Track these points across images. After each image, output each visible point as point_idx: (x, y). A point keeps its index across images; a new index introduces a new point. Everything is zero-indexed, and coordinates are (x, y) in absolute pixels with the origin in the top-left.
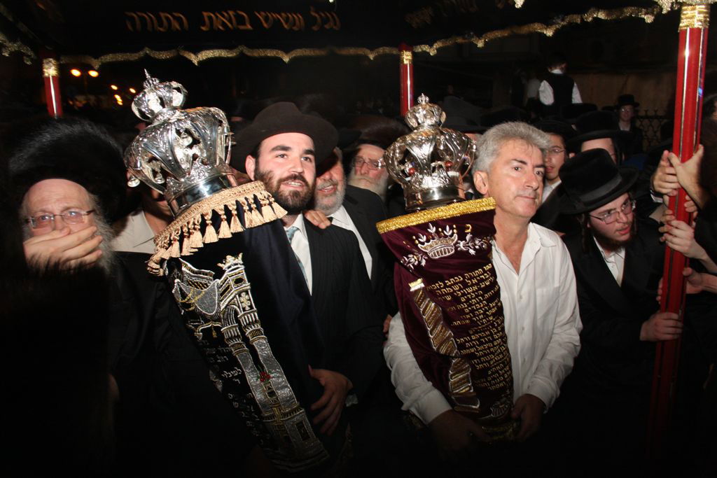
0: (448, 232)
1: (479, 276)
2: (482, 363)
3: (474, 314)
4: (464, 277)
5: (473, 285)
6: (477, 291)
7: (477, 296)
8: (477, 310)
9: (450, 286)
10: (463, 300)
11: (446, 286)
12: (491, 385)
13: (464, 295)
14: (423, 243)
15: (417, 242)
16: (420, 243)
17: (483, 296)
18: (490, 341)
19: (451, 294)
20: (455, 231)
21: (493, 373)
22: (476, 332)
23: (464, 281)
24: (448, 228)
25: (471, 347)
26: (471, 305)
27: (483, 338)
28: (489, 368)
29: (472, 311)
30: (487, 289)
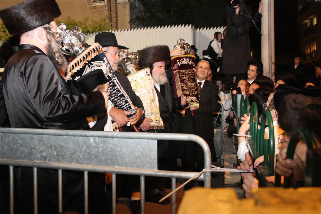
2: (184, 88)
4: (186, 70)
6: (188, 73)
10: (185, 74)
11: (182, 71)
12: (186, 93)
16: (181, 60)
21: (187, 91)
22: (185, 82)
24: (187, 59)
25: (183, 85)
27: (186, 84)
28: (186, 89)
29: (186, 77)
30: (190, 74)
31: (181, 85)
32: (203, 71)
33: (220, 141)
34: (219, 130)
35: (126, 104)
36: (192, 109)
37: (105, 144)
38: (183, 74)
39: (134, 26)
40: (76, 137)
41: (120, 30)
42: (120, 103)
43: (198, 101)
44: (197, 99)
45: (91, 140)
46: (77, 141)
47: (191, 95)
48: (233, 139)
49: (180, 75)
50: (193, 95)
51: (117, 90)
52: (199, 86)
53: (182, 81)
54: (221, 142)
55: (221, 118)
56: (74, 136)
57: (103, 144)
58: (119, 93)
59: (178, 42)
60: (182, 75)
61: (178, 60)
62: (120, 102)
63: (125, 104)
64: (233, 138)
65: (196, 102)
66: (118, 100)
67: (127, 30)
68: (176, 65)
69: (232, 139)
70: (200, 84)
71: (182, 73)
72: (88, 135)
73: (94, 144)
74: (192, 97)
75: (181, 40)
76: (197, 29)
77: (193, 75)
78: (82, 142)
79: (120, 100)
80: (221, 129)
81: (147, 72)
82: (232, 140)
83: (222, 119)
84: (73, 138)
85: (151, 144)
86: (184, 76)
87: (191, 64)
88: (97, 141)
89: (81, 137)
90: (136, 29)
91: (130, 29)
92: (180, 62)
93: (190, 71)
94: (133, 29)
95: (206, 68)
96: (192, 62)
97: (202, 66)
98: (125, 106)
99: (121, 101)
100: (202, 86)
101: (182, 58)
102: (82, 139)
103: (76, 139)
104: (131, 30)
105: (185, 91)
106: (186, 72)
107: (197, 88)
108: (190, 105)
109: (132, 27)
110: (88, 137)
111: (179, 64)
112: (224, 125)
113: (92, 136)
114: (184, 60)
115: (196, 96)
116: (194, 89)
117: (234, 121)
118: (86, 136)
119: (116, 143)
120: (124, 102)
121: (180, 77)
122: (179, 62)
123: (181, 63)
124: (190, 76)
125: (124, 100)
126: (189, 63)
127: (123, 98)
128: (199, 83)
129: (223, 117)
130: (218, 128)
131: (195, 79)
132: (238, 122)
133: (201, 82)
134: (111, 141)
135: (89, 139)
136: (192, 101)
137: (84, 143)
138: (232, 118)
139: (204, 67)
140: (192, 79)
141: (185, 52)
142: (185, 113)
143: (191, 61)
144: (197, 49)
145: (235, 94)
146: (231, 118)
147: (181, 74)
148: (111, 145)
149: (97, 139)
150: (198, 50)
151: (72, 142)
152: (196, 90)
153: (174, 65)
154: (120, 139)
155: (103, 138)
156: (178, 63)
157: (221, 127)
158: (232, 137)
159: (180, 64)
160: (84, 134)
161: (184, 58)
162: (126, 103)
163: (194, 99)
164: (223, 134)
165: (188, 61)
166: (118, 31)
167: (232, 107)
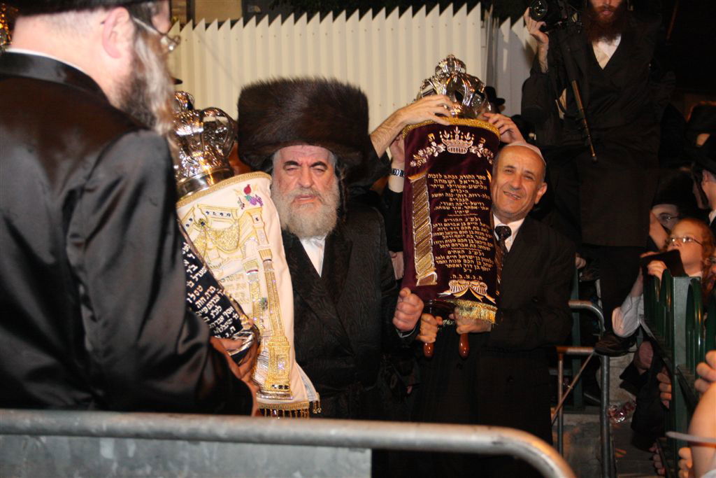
0: (468, 137)
1: (470, 179)
2: (445, 244)
3: (455, 204)
4: (459, 178)
5: (463, 184)
6: (464, 189)
7: (463, 193)
8: (458, 202)
9: (446, 180)
10: (452, 191)
11: (443, 178)
12: (448, 263)
13: (453, 188)
14: (445, 139)
15: (441, 136)
16: (443, 137)
17: (467, 195)
18: (457, 230)
19: (445, 185)
20: (473, 139)
21: (452, 254)
22: (449, 222)
23: (458, 180)
24: (468, 134)
25: (441, 231)
26: (456, 197)
27: (453, 227)
28: (450, 249)
29: (454, 202)
30: (472, 191)
31: (435, 230)
32: (516, 185)
33: (596, 461)
34: (594, 419)
35: (225, 313)
36: (463, 328)
37: (161, 466)
38: (448, 190)
39: (258, 9)
40: (43, 439)
41: (202, 24)
42: (205, 310)
43: (492, 300)
44: (490, 292)
45: (107, 449)
46: (48, 455)
47: (468, 273)
48: (657, 457)
49: (431, 191)
50: (475, 274)
51: (190, 260)
52: (498, 243)
53: (438, 216)
54: (602, 465)
55: (599, 372)
56: (36, 432)
57: (155, 467)
58: (197, 271)
59: (438, 68)
60: (440, 195)
61: (431, 136)
62: (204, 305)
63: (221, 314)
64: (655, 452)
65: (485, 301)
66: (198, 298)
67: (233, 24)
68: (421, 153)
69: (650, 455)
70: (505, 232)
71: (442, 187)
72: (93, 431)
73: (115, 466)
74: (470, 280)
75: (451, 61)
76: (501, 23)
77: (484, 196)
78: (69, 457)
79: (205, 297)
80: (601, 413)
81: (248, 190)
82: (652, 459)
83: (606, 372)
84: (31, 440)
85: (348, 466)
86: (447, 199)
87: (479, 156)
88: (131, 453)
89: (65, 439)
90: (266, 19)
91: (241, 22)
92: (438, 141)
93: (477, 181)
94: (253, 20)
95: (527, 175)
96: (484, 147)
97: (512, 167)
98: (221, 319)
99: (208, 301)
100: (509, 243)
101: (450, 129)
102: (67, 447)
103: (44, 446)
104: (245, 23)
105: (445, 254)
106: (458, 182)
107: (493, 249)
108: (457, 310)
109: (249, 11)
110: (95, 439)
111: (435, 149)
112: (611, 398)
113: (111, 434)
114: (457, 136)
115: (488, 278)
116: (483, 251)
117: (658, 382)
118: (85, 433)
119: (207, 463)
120: (218, 304)
121: (431, 199)
122: (434, 144)
123: (442, 148)
124: (471, 199)
125: (217, 298)
126: (473, 151)
127: (212, 289)
128: (499, 229)
129: (608, 367)
130: (589, 408)
131: (488, 212)
132: (677, 386)
133: (508, 228)
134: (186, 455)
135: (98, 446)
136: (469, 296)
137: (77, 460)
138: (647, 369)
139: (519, 172)
140: (479, 212)
141: (464, 107)
142: (434, 340)
143: (481, 146)
144: (502, 101)
145: (660, 276)
146: (642, 371)
147: (438, 190)
148: (186, 469)
149: (132, 446)
150: (505, 105)
151: (25, 459)
152: (490, 254)
153: (417, 153)
154: (223, 445)
155: (156, 442)
156: (430, 146)
157: (600, 405)
158: (652, 449)
159: (438, 149)
160: (76, 424)
161: (457, 131)
162: (224, 309)
163: (478, 287)
164: (609, 435)
165: (472, 142)
166: (194, 26)
167: (645, 326)
